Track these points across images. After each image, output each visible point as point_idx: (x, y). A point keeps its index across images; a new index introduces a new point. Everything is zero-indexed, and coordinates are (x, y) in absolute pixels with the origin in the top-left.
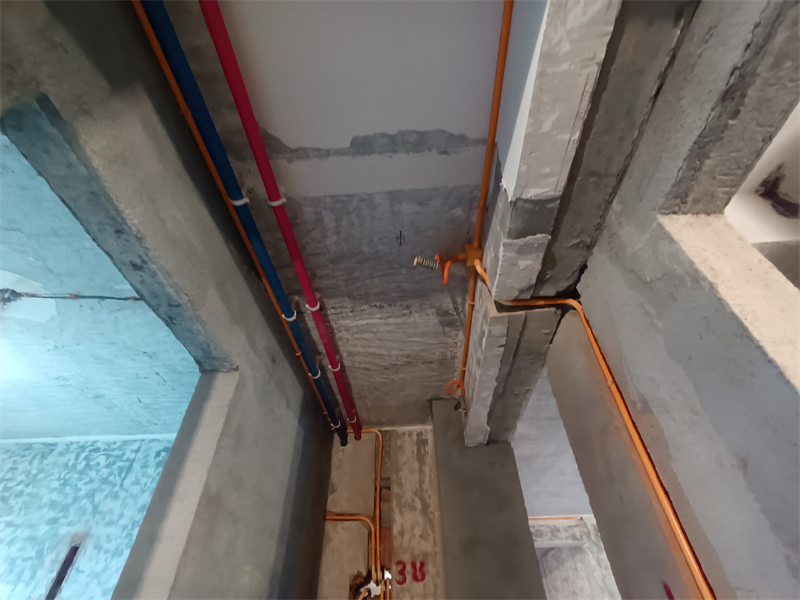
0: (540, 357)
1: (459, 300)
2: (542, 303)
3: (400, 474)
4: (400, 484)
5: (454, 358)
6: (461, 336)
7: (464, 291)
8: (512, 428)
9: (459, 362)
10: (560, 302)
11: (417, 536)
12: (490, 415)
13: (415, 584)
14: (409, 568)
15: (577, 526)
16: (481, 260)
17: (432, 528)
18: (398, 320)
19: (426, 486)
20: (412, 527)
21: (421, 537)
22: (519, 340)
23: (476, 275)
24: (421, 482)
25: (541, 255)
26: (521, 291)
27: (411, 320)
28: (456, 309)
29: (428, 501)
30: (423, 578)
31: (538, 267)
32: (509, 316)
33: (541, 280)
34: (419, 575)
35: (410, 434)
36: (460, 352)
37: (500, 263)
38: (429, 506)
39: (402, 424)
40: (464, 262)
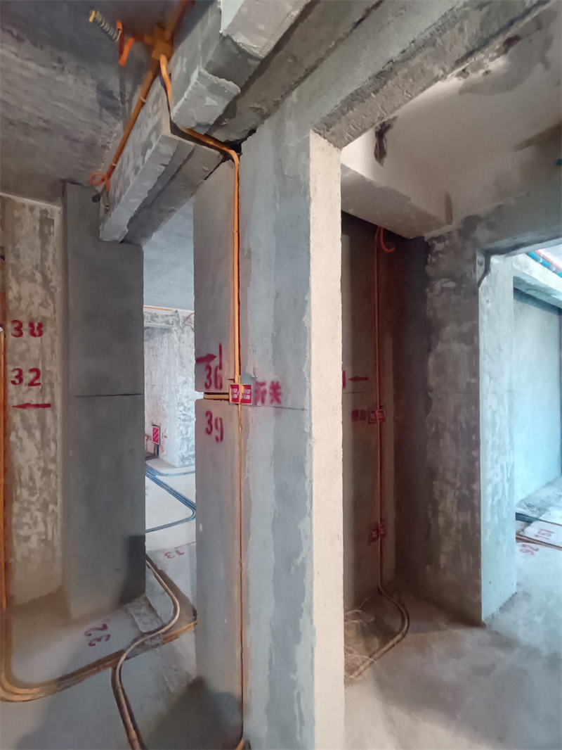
0: (193, 187)
1: (129, 86)
2: (211, 143)
3: (17, 246)
4: (17, 257)
5: (104, 147)
6: (119, 126)
7: (138, 81)
8: (147, 235)
9: (109, 155)
10: (225, 149)
11: (36, 304)
12: (132, 220)
13: (32, 338)
14: (26, 327)
15: (172, 316)
16: (169, 59)
17: (53, 299)
18: (43, 71)
19: (49, 263)
20: (31, 296)
21: (41, 305)
22: (181, 165)
23: (157, 72)
24: (43, 259)
25: (227, 103)
26: (199, 125)
27: (60, 78)
28: (122, 94)
29: (50, 276)
30: (41, 334)
31: (220, 112)
32: (180, 141)
33: (218, 124)
34: (36, 332)
35: (32, 209)
36: (114, 144)
37: (190, 88)
38: (51, 281)
39: (23, 194)
40: (149, 49)
